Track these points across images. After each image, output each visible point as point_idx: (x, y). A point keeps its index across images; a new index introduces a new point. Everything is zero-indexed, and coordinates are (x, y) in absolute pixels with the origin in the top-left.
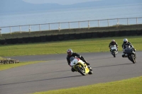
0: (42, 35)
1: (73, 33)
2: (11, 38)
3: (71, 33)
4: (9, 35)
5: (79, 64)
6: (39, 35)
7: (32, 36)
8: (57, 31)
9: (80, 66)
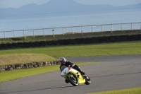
0: (94, 36)
1: (126, 34)
2: (63, 38)
3: (123, 34)
4: (62, 35)
5: (70, 73)
6: (91, 37)
7: (85, 37)
8: (109, 32)
9: (72, 76)
